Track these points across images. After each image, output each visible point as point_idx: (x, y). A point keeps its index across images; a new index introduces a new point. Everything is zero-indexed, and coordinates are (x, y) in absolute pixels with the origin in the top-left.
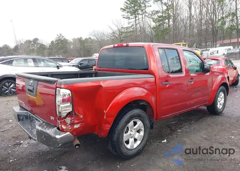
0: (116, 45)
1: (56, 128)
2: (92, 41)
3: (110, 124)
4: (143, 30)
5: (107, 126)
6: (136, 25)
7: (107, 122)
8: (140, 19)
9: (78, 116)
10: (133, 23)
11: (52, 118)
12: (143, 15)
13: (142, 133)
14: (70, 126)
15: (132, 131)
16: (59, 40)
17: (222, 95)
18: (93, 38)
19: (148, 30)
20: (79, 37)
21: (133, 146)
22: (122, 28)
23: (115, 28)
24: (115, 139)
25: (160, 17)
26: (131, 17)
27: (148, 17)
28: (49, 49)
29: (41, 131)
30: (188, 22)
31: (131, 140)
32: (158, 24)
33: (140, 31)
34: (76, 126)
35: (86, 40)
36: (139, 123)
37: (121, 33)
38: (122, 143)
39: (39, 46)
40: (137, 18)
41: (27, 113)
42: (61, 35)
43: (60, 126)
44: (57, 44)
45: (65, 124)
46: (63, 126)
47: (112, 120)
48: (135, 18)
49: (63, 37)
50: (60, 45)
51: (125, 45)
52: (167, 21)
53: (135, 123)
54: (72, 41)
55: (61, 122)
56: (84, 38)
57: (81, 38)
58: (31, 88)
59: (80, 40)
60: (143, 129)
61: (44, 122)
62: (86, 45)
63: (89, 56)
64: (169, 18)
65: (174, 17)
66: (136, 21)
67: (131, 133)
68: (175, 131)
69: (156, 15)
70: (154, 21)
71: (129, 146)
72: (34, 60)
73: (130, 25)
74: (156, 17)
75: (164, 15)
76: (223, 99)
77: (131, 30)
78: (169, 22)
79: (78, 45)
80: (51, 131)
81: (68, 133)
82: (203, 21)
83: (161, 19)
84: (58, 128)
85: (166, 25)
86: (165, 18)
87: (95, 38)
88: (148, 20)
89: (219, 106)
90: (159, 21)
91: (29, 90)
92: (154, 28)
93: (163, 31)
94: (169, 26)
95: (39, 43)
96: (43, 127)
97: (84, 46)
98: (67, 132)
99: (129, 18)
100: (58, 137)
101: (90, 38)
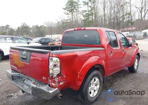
0: (76, 29)
1: (48, 85)
2: (45, 27)
3: (81, 81)
4: (76, 21)
5: (79, 83)
6: (72, 18)
7: (80, 80)
8: (75, 15)
9: (63, 76)
10: (70, 17)
11: (44, 78)
12: (77, 13)
13: (98, 86)
14: (57, 84)
15: (93, 85)
16: (24, 26)
17: (137, 60)
18: (45, 25)
19: (80, 21)
20: (36, 25)
21: (94, 95)
22: (64, 20)
23: (60, 20)
24: (84, 91)
25: (87, 14)
26: (69, 13)
27: (80, 14)
28: (16, 32)
29: (36, 87)
30: (104, 17)
31: (92, 91)
32: (86, 18)
33: (75, 22)
34: (61, 84)
35: (41, 27)
36: (97, 80)
37: (63, 23)
38: (88, 94)
39: (9, 30)
40: (73, 14)
41: (19, 74)
42: (24, 23)
43: (51, 84)
44: (22, 29)
45: (54, 82)
46: (53, 84)
47: (82, 78)
48: (72, 14)
49: (26, 24)
50: (24, 29)
51: (83, 28)
52: (91, 16)
53: (95, 80)
54: (32, 27)
55: (51, 81)
56: (39, 26)
57: (38, 25)
58: (25, 57)
59: (37, 27)
60: (99, 83)
61: (35, 81)
62: (41, 30)
63: (43, 37)
64: (92, 14)
65: (95, 14)
66: (72, 16)
67: (93, 87)
68: (113, 84)
69: (85, 13)
70: (83, 17)
71: (91, 95)
72: (12, 39)
73: (69, 18)
74: (85, 14)
75: (89, 13)
76: (137, 63)
77: (70, 21)
78: (92, 17)
79: (36, 30)
80: (45, 88)
81: (57, 89)
82: (112, 17)
83: (88, 15)
84: (49, 85)
85: (90, 19)
86: (90, 15)
87: (47, 26)
88: (80, 16)
89: (135, 67)
90: (87, 16)
91: (22, 58)
92: (83, 20)
93: (89, 22)
94: (92, 20)
95: (9, 28)
96: (37, 85)
97: (39, 31)
98: (55, 88)
99: (68, 14)
100: (50, 92)
101: (43, 26)
